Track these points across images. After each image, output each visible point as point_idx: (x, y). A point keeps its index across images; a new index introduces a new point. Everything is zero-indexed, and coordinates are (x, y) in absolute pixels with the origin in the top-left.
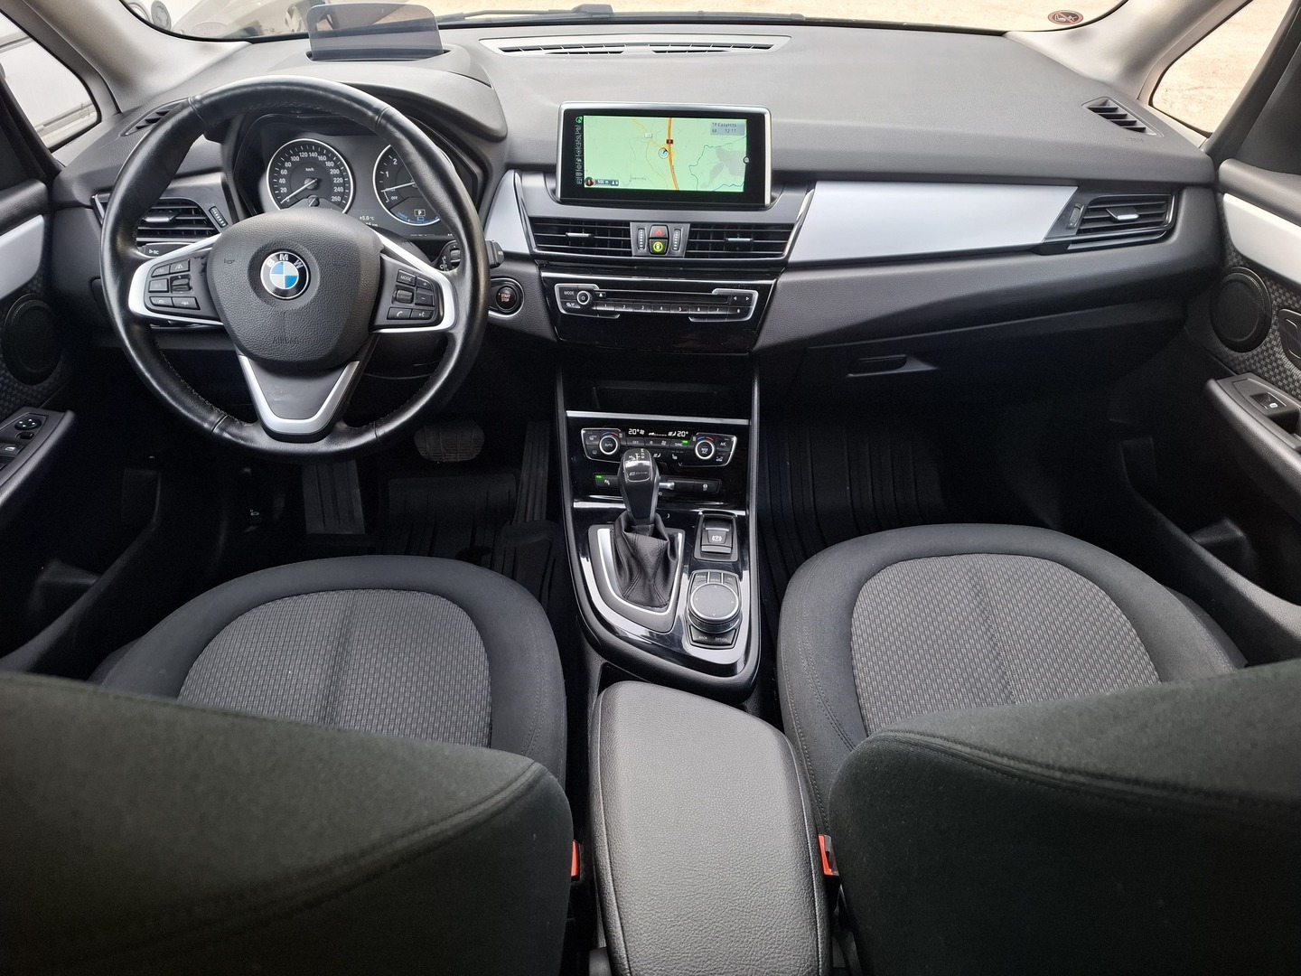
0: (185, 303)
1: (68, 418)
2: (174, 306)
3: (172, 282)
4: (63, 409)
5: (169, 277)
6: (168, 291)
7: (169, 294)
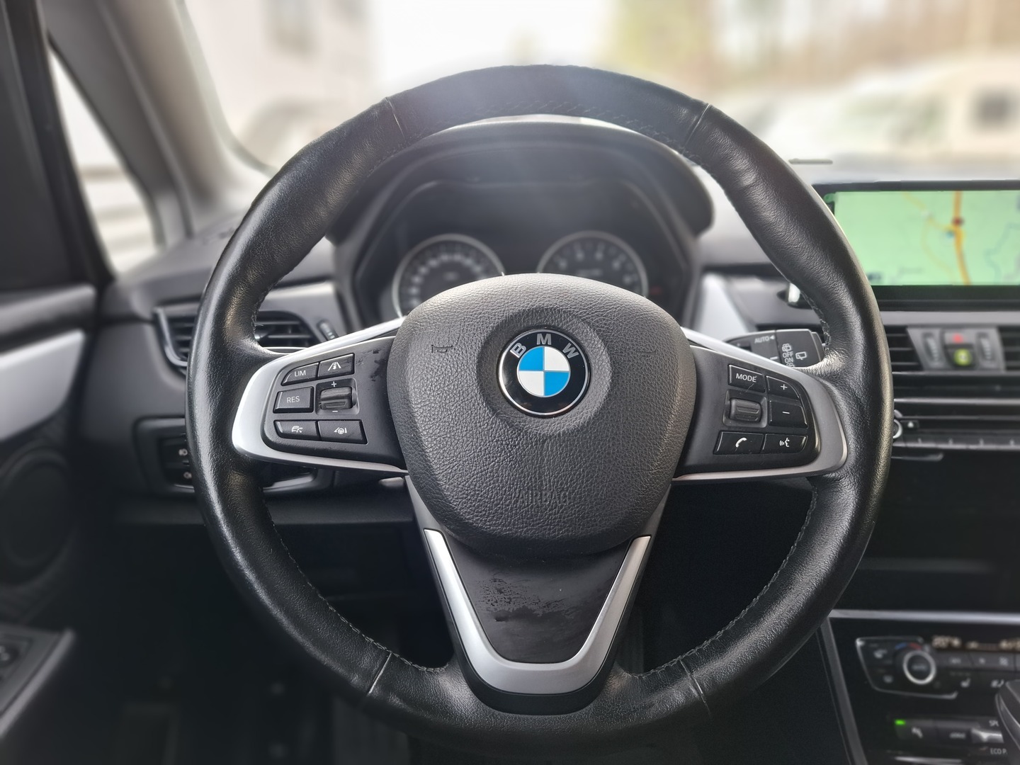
0: (341, 431)
1: (65, 641)
2: (319, 438)
3: (319, 393)
4: (56, 627)
5: (314, 384)
6: (309, 410)
7: (312, 415)
